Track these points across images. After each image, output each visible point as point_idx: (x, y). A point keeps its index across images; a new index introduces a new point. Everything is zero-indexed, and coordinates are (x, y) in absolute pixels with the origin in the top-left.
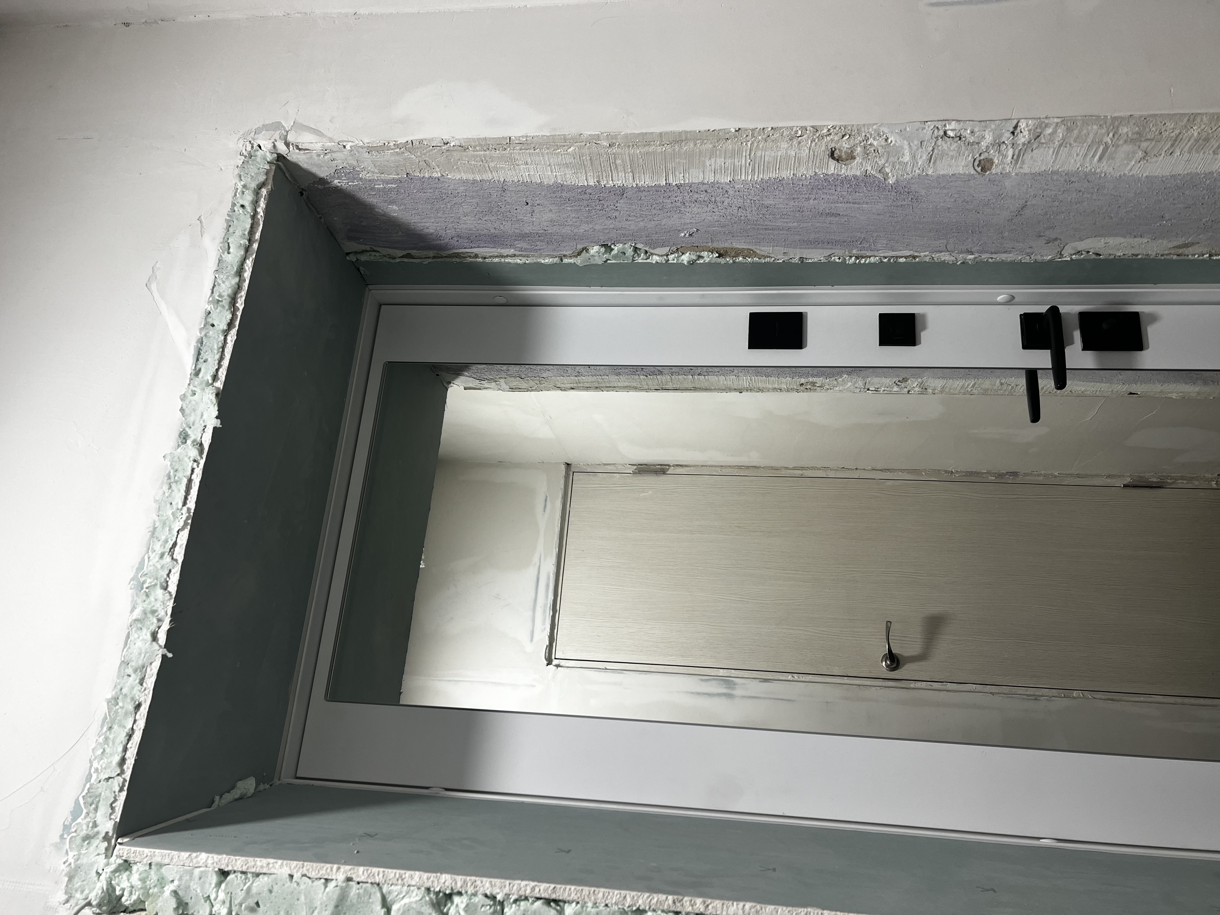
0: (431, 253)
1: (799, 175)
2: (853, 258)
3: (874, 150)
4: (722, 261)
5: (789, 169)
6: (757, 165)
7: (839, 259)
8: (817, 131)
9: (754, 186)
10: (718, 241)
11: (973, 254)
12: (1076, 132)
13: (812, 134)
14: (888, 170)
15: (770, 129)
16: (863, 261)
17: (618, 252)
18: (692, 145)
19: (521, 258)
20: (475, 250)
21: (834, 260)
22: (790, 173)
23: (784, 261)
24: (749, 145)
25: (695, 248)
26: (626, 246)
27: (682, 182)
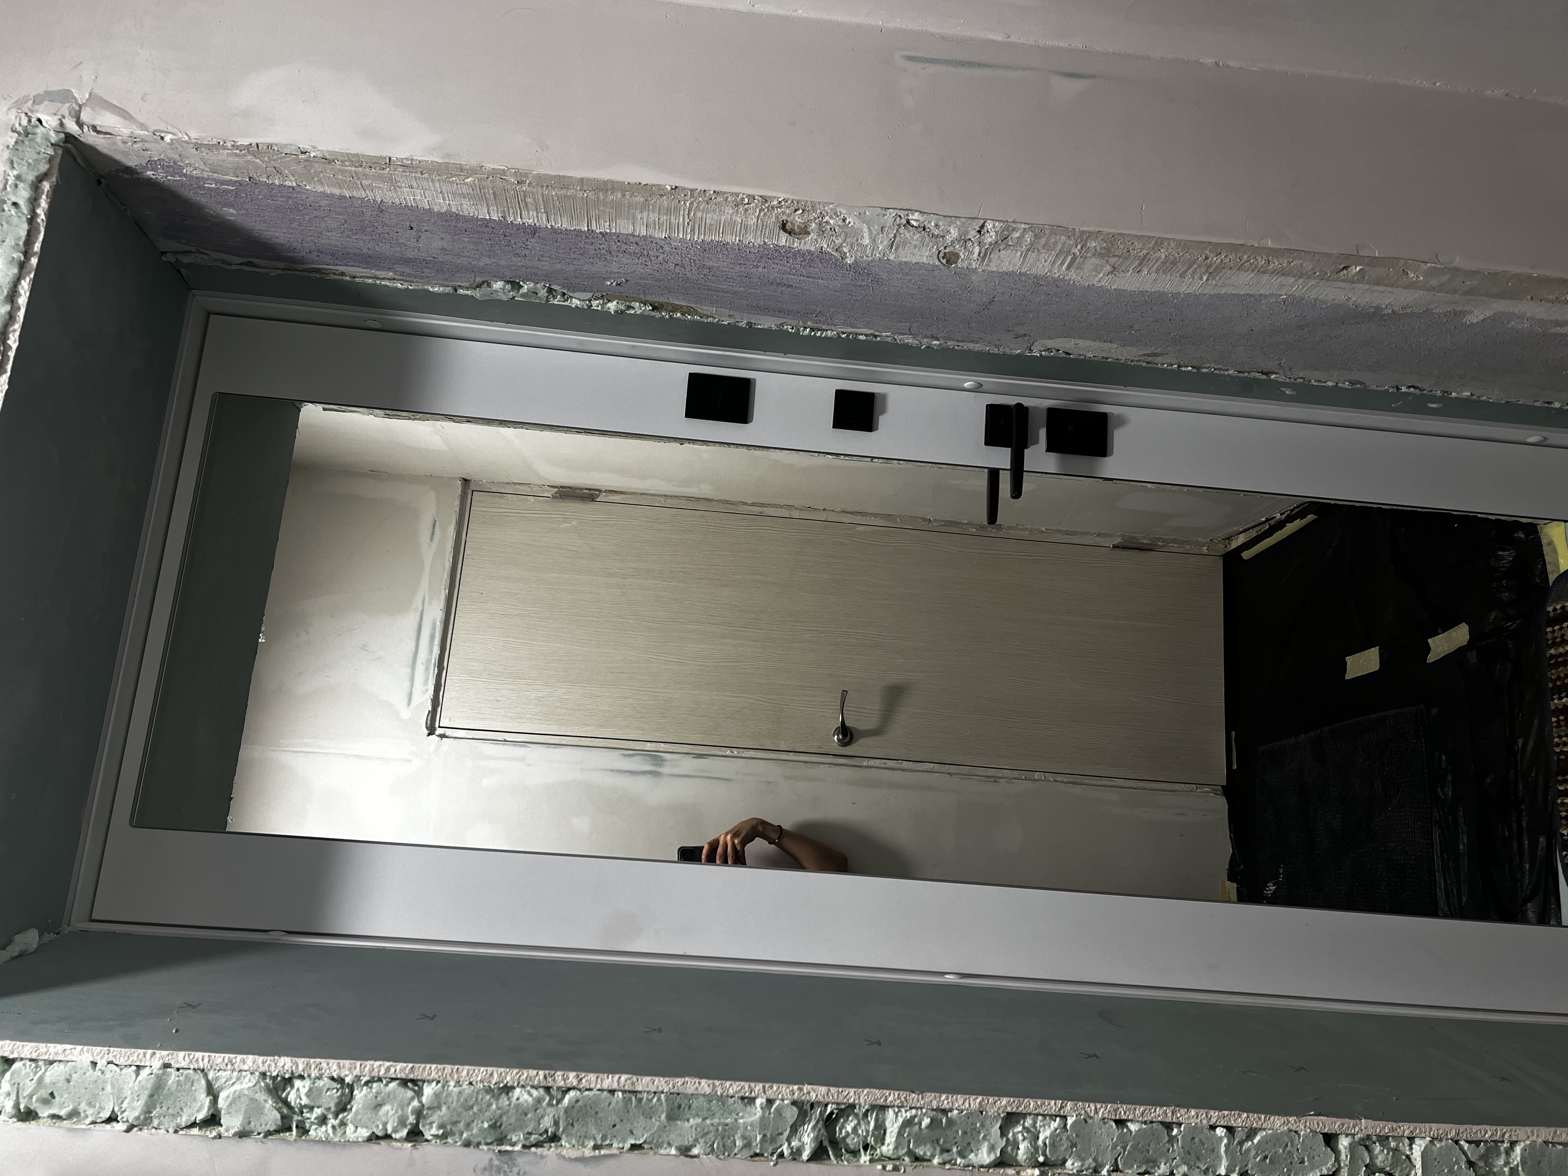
0: (281, 265)
1: (746, 242)
2: (808, 330)
3: (831, 229)
4: (657, 314)
5: (734, 234)
6: (697, 227)
7: (792, 328)
8: (766, 201)
9: (694, 245)
10: (652, 294)
11: (938, 340)
12: (1044, 240)
13: (760, 204)
14: (846, 250)
15: (712, 192)
16: (819, 334)
17: (529, 291)
18: (619, 195)
19: (402, 282)
20: (342, 269)
21: (786, 329)
22: (736, 239)
23: (729, 324)
24: (688, 205)
25: (623, 298)
26: (539, 285)
27: (608, 231)
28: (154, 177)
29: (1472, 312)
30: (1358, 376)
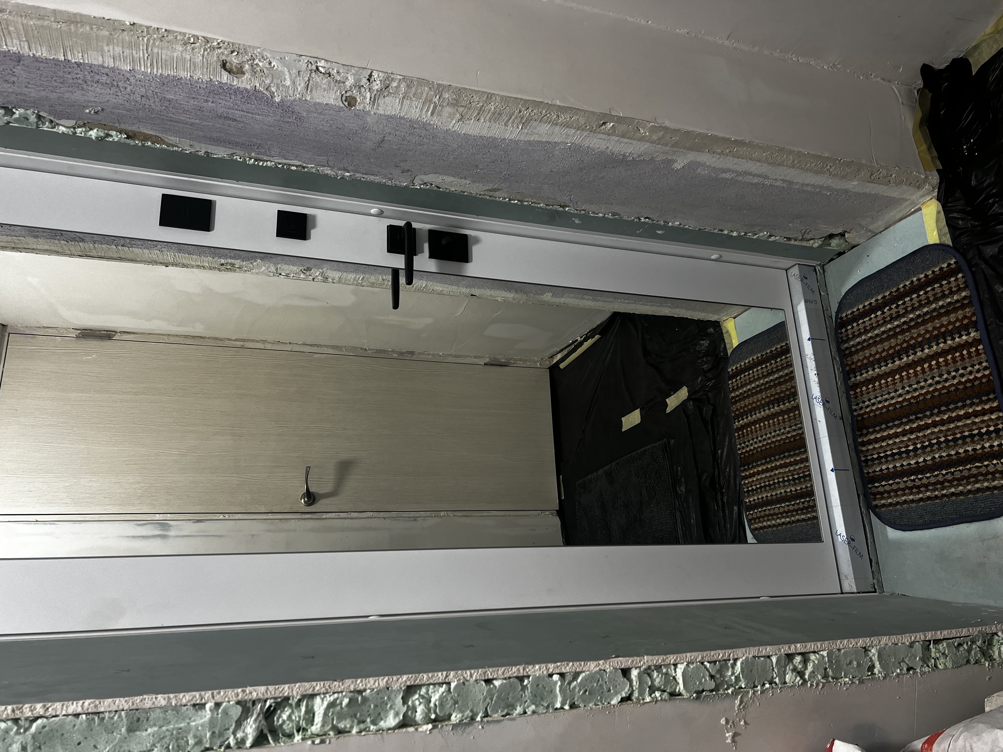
1: (196, 77)
2: (253, 160)
3: (261, 70)
4: (131, 142)
5: (185, 70)
6: (155, 61)
7: (240, 158)
8: (208, 42)
9: (155, 79)
10: (124, 123)
11: (349, 173)
12: (414, 89)
13: (203, 44)
14: (273, 89)
15: (164, 30)
16: (261, 164)
17: (20, 116)
18: (88, 28)
21: (236, 158)
22: (187, 74)
23: (191, 153)
24: (145, 40)
25: (101, 126)
26: (28, 112)
27: (82, 61)
29: (677, 161)
30: (616, 209)
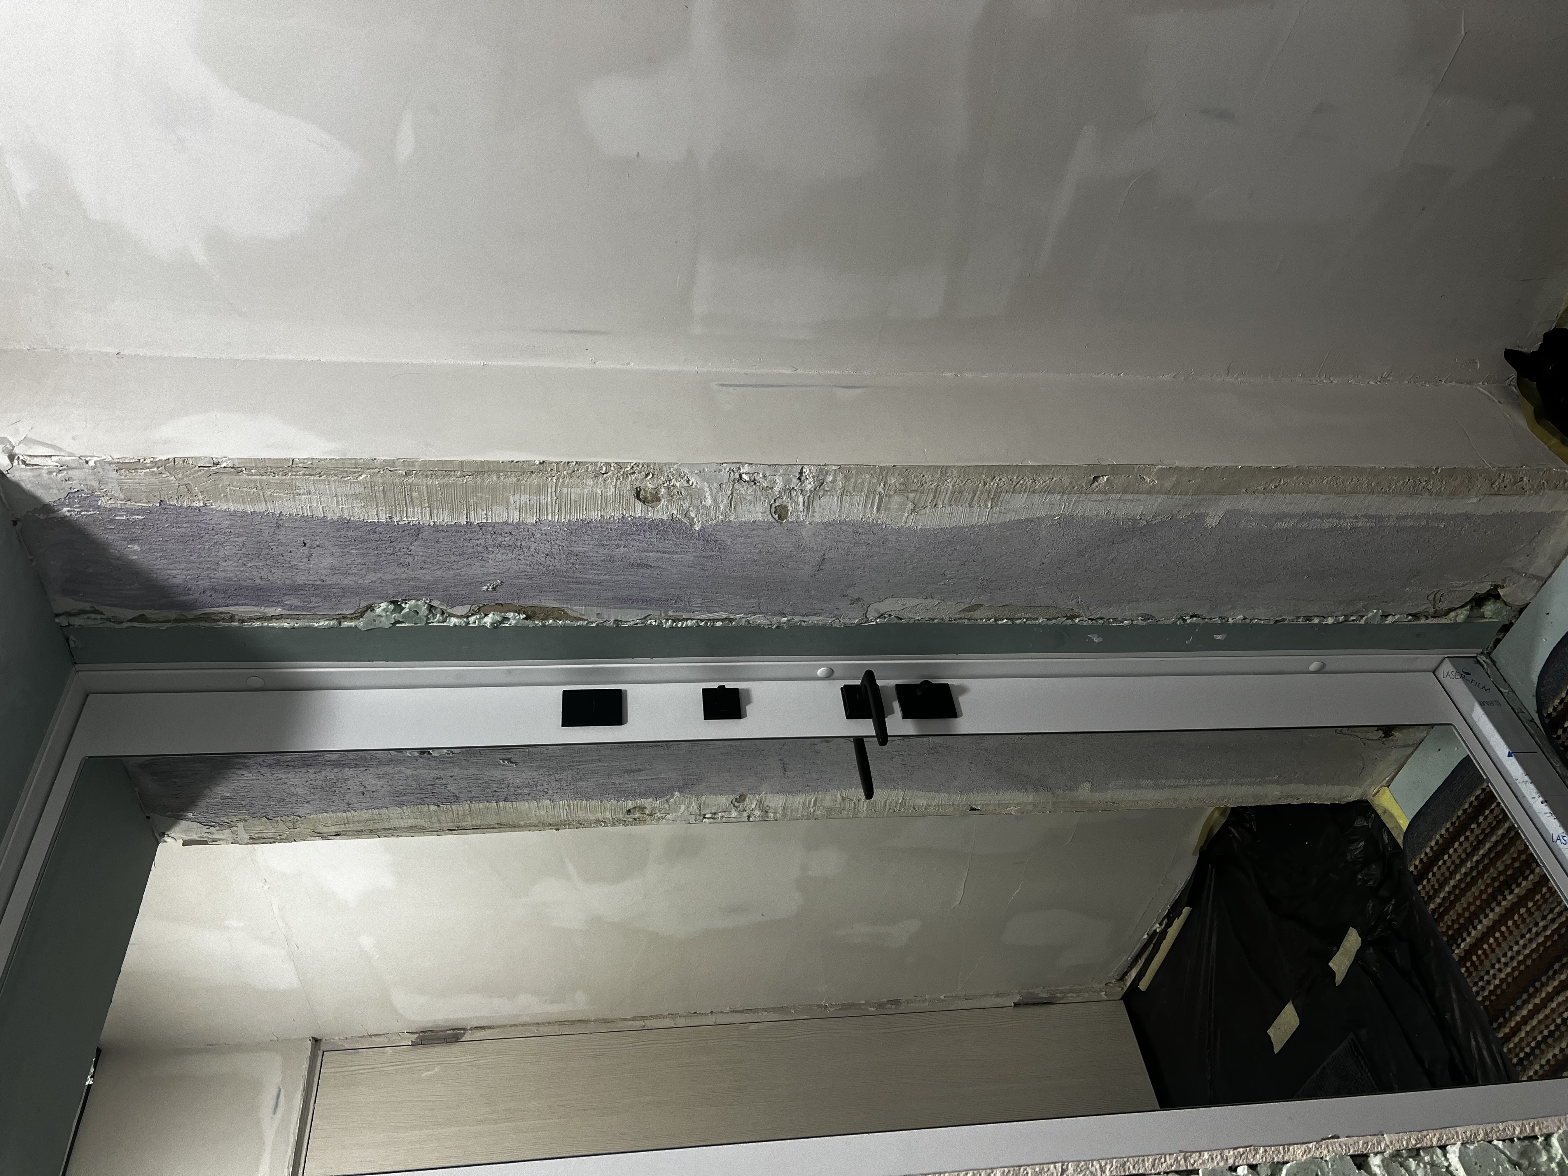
0: (173, 614)
1: (607, 517)
2: (670, 621)
3: (678, 492)
4: (530, 623)
5: (596, 509)
6: (563, 504)
7: (655, 621)
8: (621, 467)
9: (562, 528)
10: (525, 597)
11: (786, 617)
13: (616, 471)
14: (693, 514)
15: (574, 463)
16: (679, 625)
17: (409, 611)
18: (495, 478)
19: (289, 620)
20: (232, 609)
21: (651, 623)
22: (598, 515)
23: (597, 625)
24: (554, 481)
25: (499, 607)
26: (420, 603)
27: (485, 521)
28: (68, 514)
30: (1147, 607)
